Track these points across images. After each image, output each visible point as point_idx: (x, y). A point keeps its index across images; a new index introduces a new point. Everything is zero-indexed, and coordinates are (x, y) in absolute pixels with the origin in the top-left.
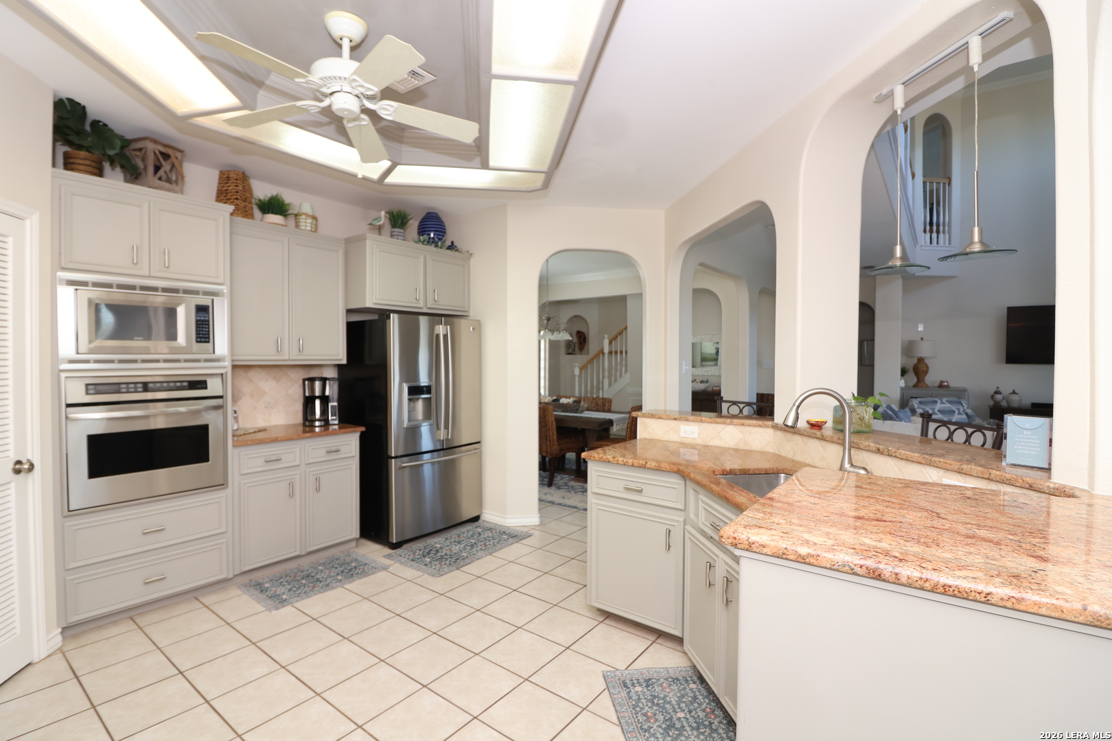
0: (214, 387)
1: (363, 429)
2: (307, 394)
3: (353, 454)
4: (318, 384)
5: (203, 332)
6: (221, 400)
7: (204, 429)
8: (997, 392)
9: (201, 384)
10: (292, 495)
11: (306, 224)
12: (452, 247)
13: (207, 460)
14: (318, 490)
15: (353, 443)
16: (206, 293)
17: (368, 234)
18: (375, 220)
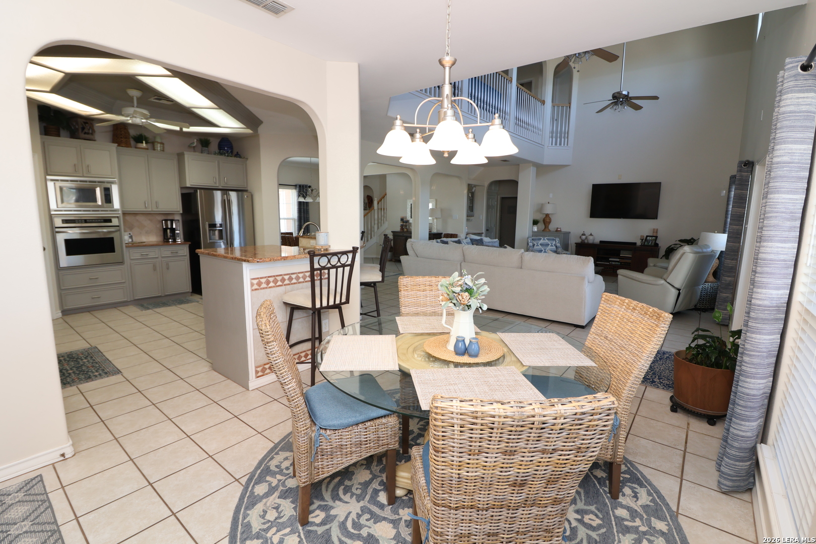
0: (115, 222)
1: (190, 243)
2: (164, 227)
3: (185, 254)
4: (169, 222)
5: (108, 198)
6: (118, 227)
7: (112, 239)
8: (583, 235)
9: (110, 221)
10: (155, 269)
11: (159, 147)
12: (238, 155)
13: (114, 252)
14: (168, 268)
15: (185, 249)
16: (108, 182)
17: (185, 153)
18: (192, 144)
